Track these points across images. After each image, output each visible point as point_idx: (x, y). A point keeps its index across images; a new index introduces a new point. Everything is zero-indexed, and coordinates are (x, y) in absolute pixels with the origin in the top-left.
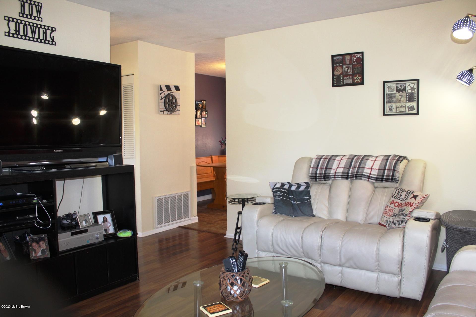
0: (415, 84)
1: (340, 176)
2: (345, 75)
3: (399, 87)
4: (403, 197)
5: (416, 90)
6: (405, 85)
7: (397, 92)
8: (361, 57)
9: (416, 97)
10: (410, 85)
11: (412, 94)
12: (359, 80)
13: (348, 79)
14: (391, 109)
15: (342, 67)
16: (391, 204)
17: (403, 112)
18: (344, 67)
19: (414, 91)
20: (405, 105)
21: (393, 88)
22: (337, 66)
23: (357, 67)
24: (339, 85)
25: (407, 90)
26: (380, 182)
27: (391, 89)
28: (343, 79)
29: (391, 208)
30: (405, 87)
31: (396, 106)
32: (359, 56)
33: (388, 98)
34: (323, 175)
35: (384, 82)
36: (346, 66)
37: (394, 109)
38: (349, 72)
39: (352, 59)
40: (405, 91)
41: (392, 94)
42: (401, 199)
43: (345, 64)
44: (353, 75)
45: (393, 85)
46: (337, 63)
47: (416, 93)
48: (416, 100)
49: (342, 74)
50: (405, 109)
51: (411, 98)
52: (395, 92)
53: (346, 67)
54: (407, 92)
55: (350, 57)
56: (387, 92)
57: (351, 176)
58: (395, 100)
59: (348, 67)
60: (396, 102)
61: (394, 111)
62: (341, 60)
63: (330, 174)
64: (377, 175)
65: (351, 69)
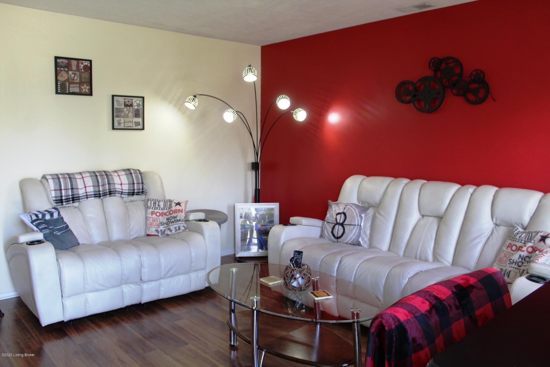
0: (140, 101)
1: (93, 196)
2: (71, 82)
3: (127, 102)
4: (162, 206)
5: (141, 107)
6: (132, 101)
7: (125, 107)
8: (89, 65)
9: (141, 113)
10: (137, 102)
11: (137, 110)
12: (87, 90)
13: (74, 87)
14: (119, 123)
15: (67, 72)
16: (152, 215)
17: (131, 127)
18: (70, 72)
19: (140, 107)
20: (132, 121)
21: (121, 103)
22: (61, 70)
23: (84, 76)
24: (64, 92)
25: (134, 106)
26: (131, 196)
27: (120, 104)
28: (69, 87)
29: (153, 218)
30: (132, 102)
31: (124, 121)
32: (86, 64)
33: (117, 112)
34: (71, 197)
35: (113, 96)
36: (73, 72)
37: (122, 123)
38: (76, 80)
39: (79, 65)
40: (132, 107)
41: (120, 109)
42: (161, 209)
43: (72, 70)
44: (81, 83)
45: (121, 100)
46: (61, 67)
47: (141, 110)
48: (141, 116)
49: (68, 80)
50: (132, 124)
51: (137, 115)
52: (123, 106)
53: (73, 74)
54: (133, 107)
55: (77, 63)
56: (116, 106)
57: (103, 194)
58: (123, 114)
59: (75, 74)
60: (124, 117)
61: (122, 126)
62: (66, 64)
63: (79, 194)
64: (129, 190)
65: (78, 76)
